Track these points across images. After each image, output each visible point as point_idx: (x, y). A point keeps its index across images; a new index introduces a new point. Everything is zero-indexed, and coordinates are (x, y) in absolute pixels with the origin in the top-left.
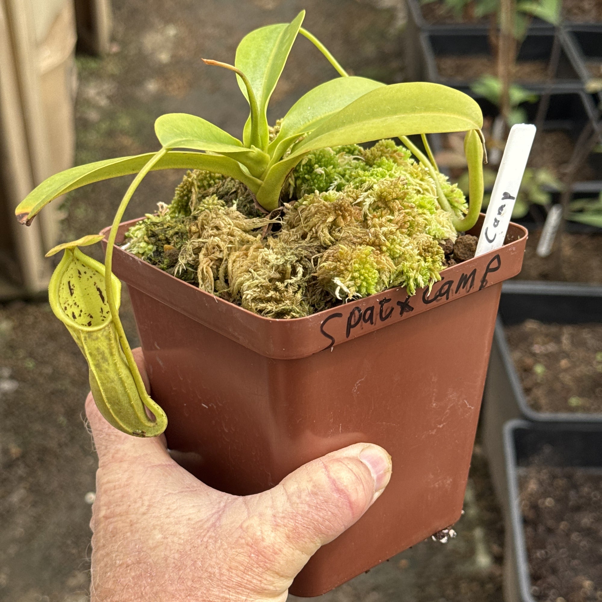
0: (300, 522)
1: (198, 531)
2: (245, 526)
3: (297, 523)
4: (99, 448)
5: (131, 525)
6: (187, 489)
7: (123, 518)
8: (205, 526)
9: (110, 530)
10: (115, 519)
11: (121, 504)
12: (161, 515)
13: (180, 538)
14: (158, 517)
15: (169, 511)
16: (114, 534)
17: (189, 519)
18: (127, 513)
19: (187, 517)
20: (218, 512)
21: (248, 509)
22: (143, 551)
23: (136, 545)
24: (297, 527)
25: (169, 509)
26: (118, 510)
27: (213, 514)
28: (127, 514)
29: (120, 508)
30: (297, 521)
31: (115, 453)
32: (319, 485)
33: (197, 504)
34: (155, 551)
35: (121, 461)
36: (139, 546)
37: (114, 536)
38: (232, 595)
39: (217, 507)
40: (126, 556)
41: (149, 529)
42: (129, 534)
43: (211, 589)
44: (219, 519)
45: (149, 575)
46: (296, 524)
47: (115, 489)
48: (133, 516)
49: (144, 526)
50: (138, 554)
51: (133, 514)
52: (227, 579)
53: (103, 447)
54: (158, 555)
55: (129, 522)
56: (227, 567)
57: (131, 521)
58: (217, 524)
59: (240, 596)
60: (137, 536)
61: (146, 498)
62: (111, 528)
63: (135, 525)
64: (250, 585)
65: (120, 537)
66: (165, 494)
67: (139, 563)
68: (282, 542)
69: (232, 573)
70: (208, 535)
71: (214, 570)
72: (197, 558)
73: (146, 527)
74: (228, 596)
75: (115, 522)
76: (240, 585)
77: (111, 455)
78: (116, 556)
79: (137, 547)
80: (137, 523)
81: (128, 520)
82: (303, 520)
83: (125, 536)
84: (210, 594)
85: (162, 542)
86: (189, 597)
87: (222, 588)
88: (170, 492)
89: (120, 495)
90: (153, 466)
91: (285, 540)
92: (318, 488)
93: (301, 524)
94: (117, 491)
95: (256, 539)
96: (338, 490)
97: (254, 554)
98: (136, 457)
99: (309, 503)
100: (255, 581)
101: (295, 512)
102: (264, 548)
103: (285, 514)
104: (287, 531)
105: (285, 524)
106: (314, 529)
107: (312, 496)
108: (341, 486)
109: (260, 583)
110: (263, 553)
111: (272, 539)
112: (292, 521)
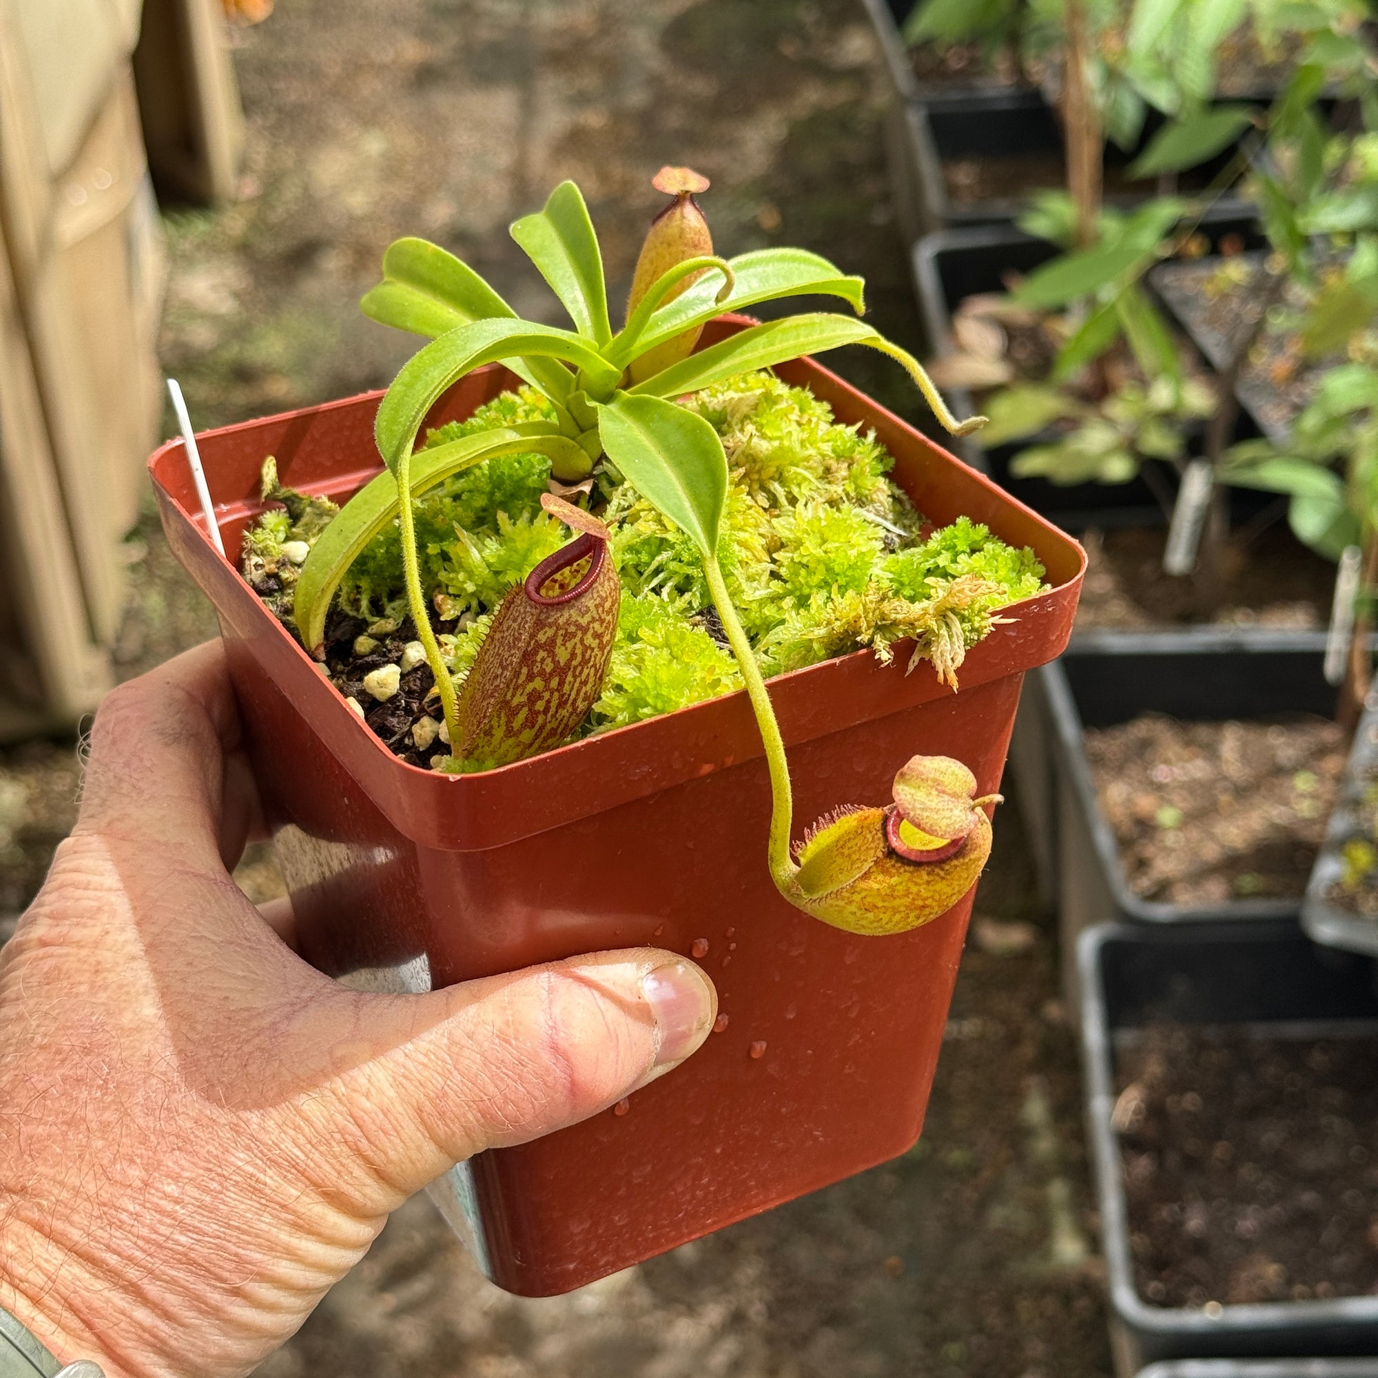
0: (455, 1087)
1: (237, 1028)
2: (339, 1053)
3: (448, 1086)
4: (87, 799)
5: (97, 971)
6: (244, 942)
7: (84, 952)
9: (45, 970)
10: (64, 950)
11: (92, 922)
13: (193, 1029)
15: (190, 969)
16: (50, 979)
17: (226, 998)
18: (96, 944)
19: (224, 994)
20: (292, 1005)
21: (358, 1019)
22: (104, 1030)
23: (93, 1014)
24: (445, 1094)
25: (190, 964)
26: (78, 934)
27: (282, 1005)
28: (96, 947)
29: (85, 931)
30: (449, 1082)
31: (118, 820)
32: (521, 1024)
33: (252, 976)
34: (131, 1038)
35: (123, 839)
36: (98, 1019)
37: (48, 984)
39: (293, 993)
40: (61, 1032)
41: (133, 990)
42: (83, 988)
43: (231, 1149)
44: (289, 1018)
45: (101, 1082)
46: (446, 1088)
47: (86, 889)
48: (109, 954)
49: (125, 982)
50: (92, 1033)
51: (108, 950)
52: (270, 1143)
53: (97, 801)
54: (134, 1047)
55: (94, 963)
57: (99, 963)
58: (282, 1027)
59: (288, 1186)
60: (102, 997)
62: (47, 965)
63: (105, 974)
64: (315, 1172)
65: (61, 989)
66: (193, 934)
67: (87, 1051)
68: (404, 1113)
69: (285, 1133)
70: (257, 1041)
71: (248, 1115)
72: (218, 1080)
73: (127, 985)
74: (262, 1177)
75: (61, 956)
76: (293, 1163)
77: (107, 820)
78: (38, 1026)
79: (94, 1018)
80: (109, 971)
81: (92, 960)
82: (464, 1084)
83: (74, 990)
85: (153, 1024)
86: (177, 1153)
87: (256, 1156)
88: (206, 934)
89: (95, 904)
90: (187, 873)
91: (412, 1112)
92: (516, 1030)
93: (455, 1092)
94: (90, 893)
95: (355, 1091)
96: (555, 1049)
97: (341, 1114)
98: (158, 842)
99: (486, 1054)
100: (327, 1167)
101: (450, 1062)
102: (365, 1112)
103: (430, 1059)
104: (422, 1096)
105: (423, 1079)
106: (480, 1112)
107: (497, 1041)
108: (564, 1044)
109: (336, 1175)
110: (361, 1122)
111: (385, 1099)
112: (440, 1079)
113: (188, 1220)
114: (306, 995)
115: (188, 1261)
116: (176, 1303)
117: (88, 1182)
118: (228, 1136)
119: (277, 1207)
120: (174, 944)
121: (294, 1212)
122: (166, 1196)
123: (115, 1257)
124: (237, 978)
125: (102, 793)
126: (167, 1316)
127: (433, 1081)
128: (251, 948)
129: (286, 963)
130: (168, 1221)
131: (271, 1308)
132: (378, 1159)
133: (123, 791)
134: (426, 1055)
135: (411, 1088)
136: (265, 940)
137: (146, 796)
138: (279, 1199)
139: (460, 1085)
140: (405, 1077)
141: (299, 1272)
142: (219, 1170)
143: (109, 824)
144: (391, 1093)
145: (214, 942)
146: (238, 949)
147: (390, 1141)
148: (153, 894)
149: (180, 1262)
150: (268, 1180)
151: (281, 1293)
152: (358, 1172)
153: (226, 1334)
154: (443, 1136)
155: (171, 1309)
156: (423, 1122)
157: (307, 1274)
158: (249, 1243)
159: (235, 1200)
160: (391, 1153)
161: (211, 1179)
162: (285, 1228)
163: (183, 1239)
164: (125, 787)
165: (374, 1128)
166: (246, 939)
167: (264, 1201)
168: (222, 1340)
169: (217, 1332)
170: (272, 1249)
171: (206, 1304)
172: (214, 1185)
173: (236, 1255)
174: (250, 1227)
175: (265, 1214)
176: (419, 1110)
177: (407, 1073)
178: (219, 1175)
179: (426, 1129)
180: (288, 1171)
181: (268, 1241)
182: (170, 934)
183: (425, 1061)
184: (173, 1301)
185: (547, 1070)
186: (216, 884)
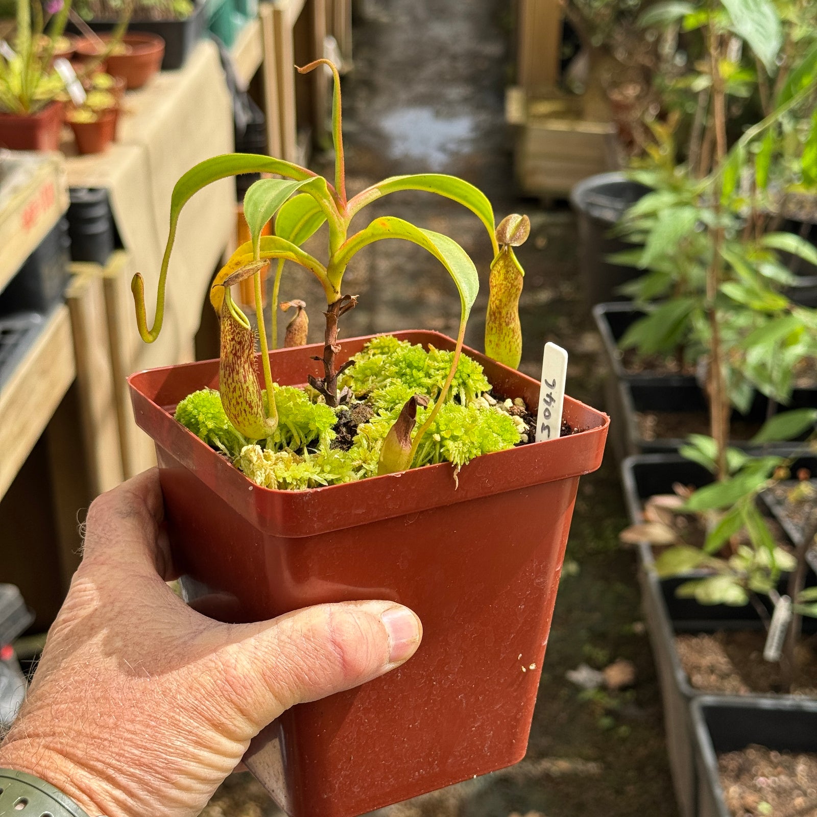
0: (282, 662)
1: (166, 646)
2: (220, 650)
3: (279, 662)
5: (92, 629)
6: (168, 606)
7: (85, 621)
8: (175, 643)
9: (65, 633)
10: (75, 622)
11: (88, 606)
12: (129, 624)
14: (125, 625)
15: (140, 621)
17: (159, 633)
19: (158, 631)
20: (194, 633)
22: (96, 656)
23: (90, 649)
24: (277, 666)
25: (140, 619)
27: (189, 633)
28: (91, 617)
29: (85, 611)
30: (279, 660)
31: (100, 556)
32: (315, 630)
33: (173, 621)
35: (102, 564)
38: (183, 718)
39: (195, 628)
43: (161, 704)
44: (193, 638)
47: (85, 591)
48: (97, 620)
50: (90, 658)
51: (97, 617)
54: (112, 663)
55: (90, 625)
56: (186, 686)
58: (189, 643)
59: (192, 721)
60: (95, 640)
61: (118, 604)
63: (96, 629)
64: (207, 712)
66: (141, 604)
67: (87, 667)
68: (255, 677)
69: (191, 693)
70: (176, 650)
71: (170, 686)
76: (195, 708)
79: (91, 651)
82: (287, 661)
83: (81, 639)
84: (159, 710)
88: (148, 604)
89: (90, 597)
90: (136, 576)
91: (260, 676)
92: (313, 633)
93: (282, 665)
94: (87, 593)
95: (228, 666)
96: (334, 642)
97: (221, 680)
98: (121, 563)
99: (299, 646)
100: (213, 709)
101: (280, 650)
102: (234, 677)
103: (268, 649)
104: (265, 667)
105: (265, 659)
106: (296, 676)
107: (304, 639)
108: (339, 640)
109: (218, 713)
110: (231, 683)
111: (245, 670)
112: (274, 659)
113: (139, 743)
114: (202, 627)
115: (140, 765)
116: (135, 787)
117: (86, 727)
118: (160, 697)
119: (187, 733)
120: (130, 610)
121: (196, 735)
122: (128, 731)
123: (101, 763)
124: (165, 623)
125: (92, 546)
126: (131, 794)
127: (271, 659)
128: (172, 609)
129: (191, 615)
130: (129, 743)
131: (187, 789)
132: (242, 703)
133: (102, 542)
134: (266, 648)
135: (259, 664)
136: (179, 605)
137: (114, 542)
138: (187, 728)
139: (285, 662)
140: (255, 658)
141: (201, 769)
142: (155, 715)
143: (95, 559)
144: (248, 666)
145: (152, 607)
146: (165, 609)
147: (248, 693)
148: (119, 588)
149: (136, 764)
150: (181, 718)
151: (193, 781)
152: (230, 711)
153: (164, 805)
154: (277, 690)
155: (133, 790)
156: (266, 681)
157: (206, 770)
158: (172, 753)
159: (164, 730)
160: (249, 699)
161: (151, 720)
162: (192, 744)
163: (136, 752)
164: (103, 540)
165: (239, 685)
166: (169, 604)
167: (179, 730)
168: (162, 808)
169: (158, 803)
170: (185, 756)
171: (152, 788)
172: (153, 723)
173: (165, 759)
174: (172, 744)
175: (180, 737)
176: (264, 675)
177: (256, 656)
178: (155, 717)
179: (268, 685)
180: (192, 713)
181: (183, 751)
182: (129, 606)
183: (266, 650)
184: (133, 786)
185: (331, 653)
186: (152, 580)
